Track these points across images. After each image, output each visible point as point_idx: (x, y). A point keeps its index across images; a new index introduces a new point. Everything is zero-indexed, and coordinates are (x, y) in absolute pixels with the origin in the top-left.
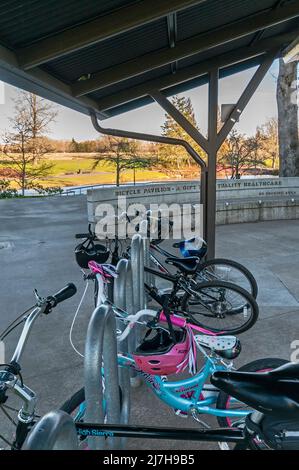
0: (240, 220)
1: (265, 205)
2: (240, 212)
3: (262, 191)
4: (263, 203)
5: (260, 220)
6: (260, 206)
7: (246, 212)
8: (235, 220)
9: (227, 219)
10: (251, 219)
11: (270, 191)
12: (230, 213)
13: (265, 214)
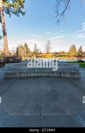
0: (53, 76)
1: (62, 72)
2: (53, 74)
3: (64, 67)
4: (61, 72)
5: (60, 77)
6: (60, 73)
7: (55, 74)
8: (51, 76)
9: (48, 75)
10: (57, 76)
11: (67, 67)
12: (49, 73)
13: (62, 75)
